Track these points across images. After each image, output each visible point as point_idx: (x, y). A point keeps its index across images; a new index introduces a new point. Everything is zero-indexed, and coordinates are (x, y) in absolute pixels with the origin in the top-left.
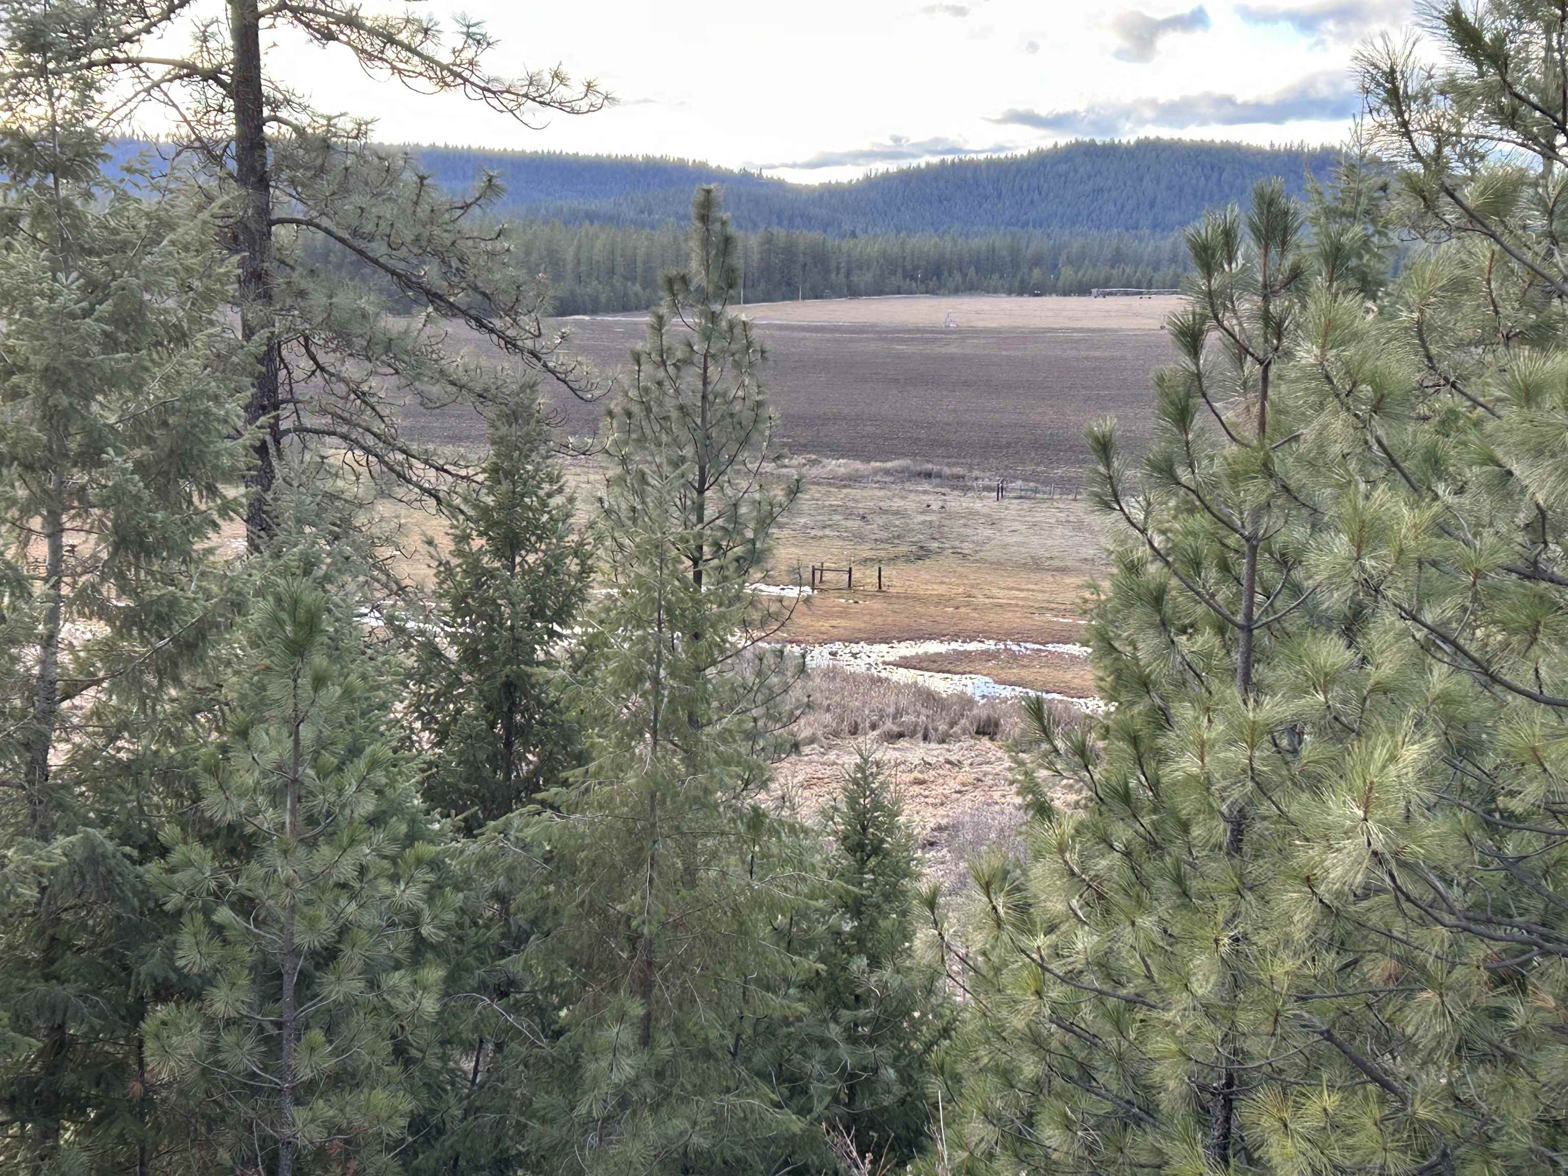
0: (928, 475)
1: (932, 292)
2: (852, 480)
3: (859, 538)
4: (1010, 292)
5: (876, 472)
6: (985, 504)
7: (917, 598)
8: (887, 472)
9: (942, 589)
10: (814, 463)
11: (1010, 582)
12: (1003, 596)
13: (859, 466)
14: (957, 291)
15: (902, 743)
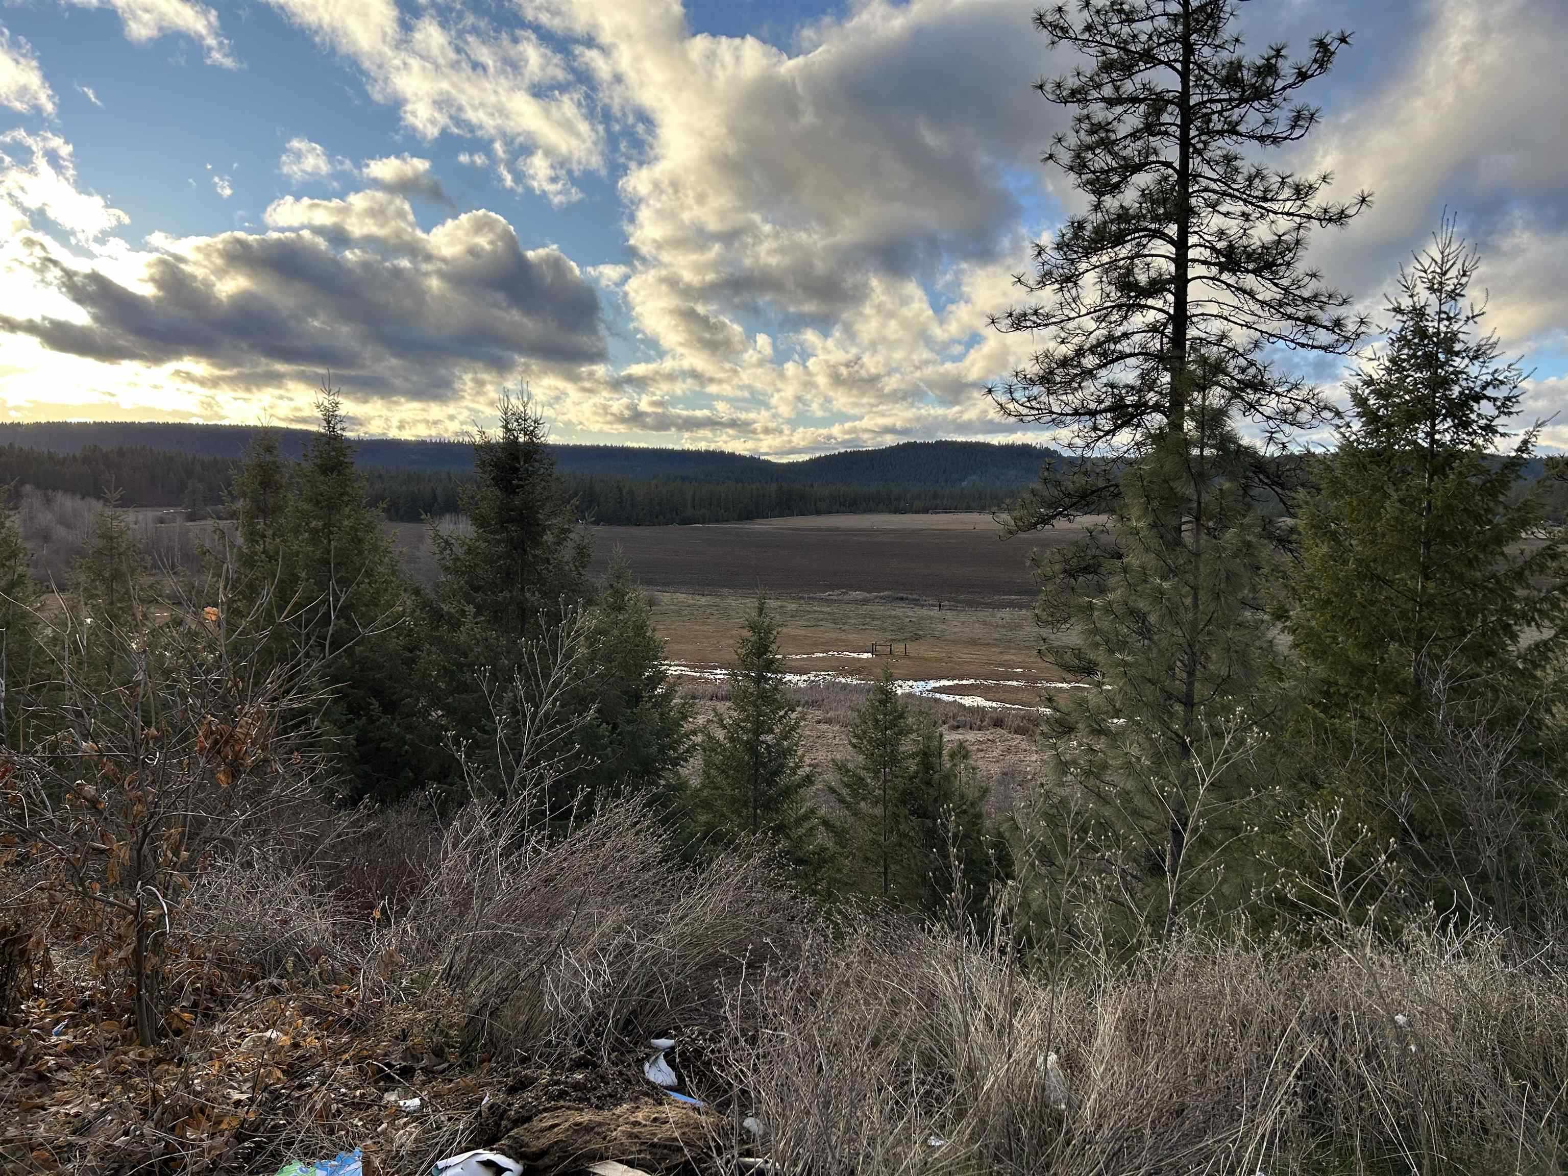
0: (902, 599)
1: (854, 512)
2: (865, 602)
3: (885, 630)
4: (890, 512)
5: (876, 597)
6: (935, 612)
7: (926, 659)
8: (881, 598)
9: (935, 654)
10: (845, 593)
11: (965, 651)
12: (967, 658)
13: (866, 595)
14: (865, 512)
15: (960, 731)
